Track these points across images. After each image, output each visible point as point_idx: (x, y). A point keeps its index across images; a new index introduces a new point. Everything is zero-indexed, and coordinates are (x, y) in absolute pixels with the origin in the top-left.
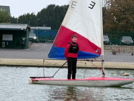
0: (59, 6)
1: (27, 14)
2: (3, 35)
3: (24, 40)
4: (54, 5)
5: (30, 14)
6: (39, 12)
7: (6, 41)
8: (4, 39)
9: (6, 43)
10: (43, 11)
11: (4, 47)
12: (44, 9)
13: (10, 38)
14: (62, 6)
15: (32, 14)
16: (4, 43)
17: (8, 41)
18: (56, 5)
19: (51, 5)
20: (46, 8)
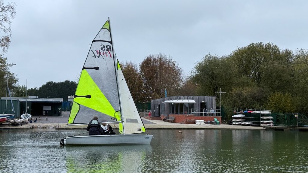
0: (56, 82)
1: (31, 89)
2: (44, 106)
3: (59, 109)
4: (52, 82)
5: (33, 89)
6: (40, 88)
7: (46, 111)
8: (44, 109)
9: (46, 112)
10: (44, 86)
11: (45, 115)
12: (44, 85)
13: (49, 108)
14: (58, 83)
15: (35, 89)
16: (45, 112)
17: (48, 111)
18: (54, 82)
19: (50, 82)
20: (46, 84)
